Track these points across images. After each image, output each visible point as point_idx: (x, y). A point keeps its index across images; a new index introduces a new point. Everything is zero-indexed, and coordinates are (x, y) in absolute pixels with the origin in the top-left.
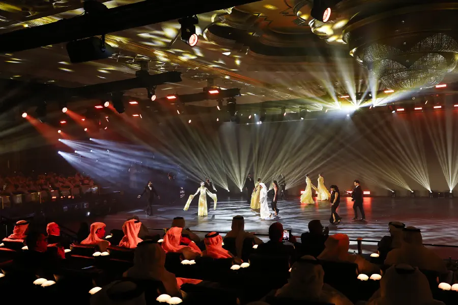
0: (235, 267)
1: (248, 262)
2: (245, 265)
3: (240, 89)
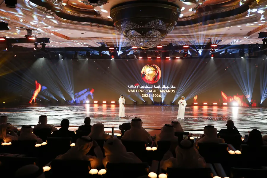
0: (38, 145)
1: (46, 142)
2: (44, 143)
3: (49, 38)
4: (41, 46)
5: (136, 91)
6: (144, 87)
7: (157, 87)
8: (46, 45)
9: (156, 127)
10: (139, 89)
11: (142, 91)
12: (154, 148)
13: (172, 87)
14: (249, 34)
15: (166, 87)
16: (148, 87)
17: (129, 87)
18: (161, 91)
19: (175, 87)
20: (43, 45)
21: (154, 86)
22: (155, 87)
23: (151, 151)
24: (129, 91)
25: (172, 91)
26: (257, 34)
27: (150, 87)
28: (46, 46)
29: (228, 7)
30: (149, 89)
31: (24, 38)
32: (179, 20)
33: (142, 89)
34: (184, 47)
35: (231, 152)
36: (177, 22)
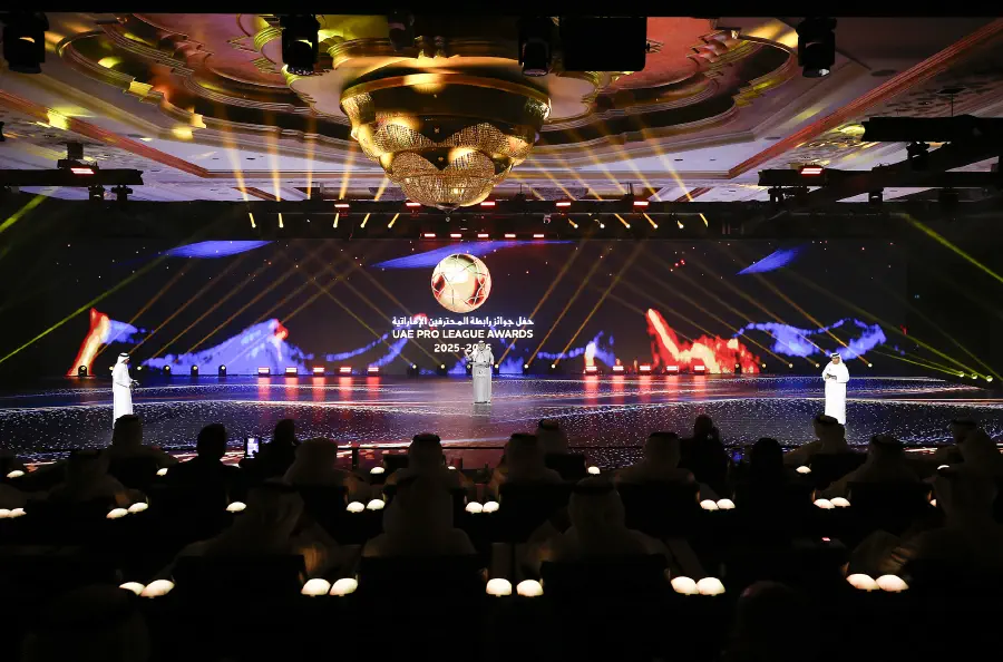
3: (142, 172)
4: (114, 197)
5: (415, 334)
6: (440, 322)
7: (479, 322)
8: (131, 191)
9: (472, 440)
10: (425, 327)
11: (435, 334)
12: (492, 506)
13: (525, 322)
14: (734, 173)
15: (505, 323)
16: (453, 322)
17: (394, 322)
18: (491, 334)
19: (531, 323)
20: (123, 193)
21: (470, 320)
22: (472, 322)
23: (483, 515)
24: (396, 334)
25: (523, 334)
26: (754, 173)
27: (460, 323)
28: (130, 197)
29: (678, 97)
30: (456, 328)
31: (56, 168)
32: (544, 129)
33: (434, 328)
34: (559, 204)
35: (708, 505)
36: (540, 133)
